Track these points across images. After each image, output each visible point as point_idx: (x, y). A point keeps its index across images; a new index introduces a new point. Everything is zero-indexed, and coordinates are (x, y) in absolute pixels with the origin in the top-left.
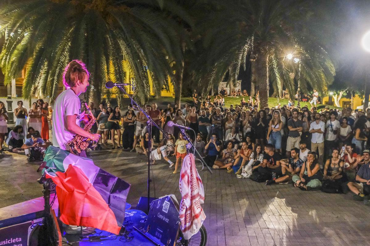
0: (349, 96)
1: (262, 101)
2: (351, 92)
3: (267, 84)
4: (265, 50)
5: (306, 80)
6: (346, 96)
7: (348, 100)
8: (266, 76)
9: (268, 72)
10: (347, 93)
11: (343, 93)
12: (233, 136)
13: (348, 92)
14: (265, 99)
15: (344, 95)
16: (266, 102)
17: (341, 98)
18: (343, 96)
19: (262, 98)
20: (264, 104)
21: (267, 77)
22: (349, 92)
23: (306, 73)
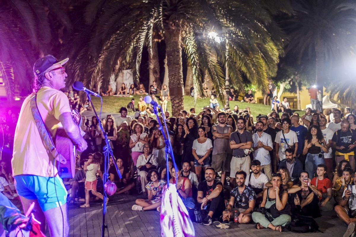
0: (293, 89)
1: (175, 102)
2: (297, 84)
3: (181, 76)
4: (177, 25)
5: (240, 70)
6: (290, 89)
7: (292, 95)
8: (179, 64)
9: (181, 59)
10: (291, 86)
11: (284, 85)
12: (146, 159)
13: (291, 83)
14: (178, 100)
15: (287, 88)
16: (180, 103)
17: (282, 94)
18: (285, 90)
19: (175, 97)
20: (178, 106)
21: (180, 66)
22: (294, 83)
23: (240, 60)
